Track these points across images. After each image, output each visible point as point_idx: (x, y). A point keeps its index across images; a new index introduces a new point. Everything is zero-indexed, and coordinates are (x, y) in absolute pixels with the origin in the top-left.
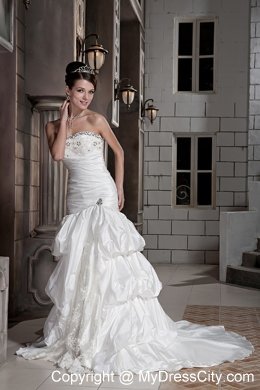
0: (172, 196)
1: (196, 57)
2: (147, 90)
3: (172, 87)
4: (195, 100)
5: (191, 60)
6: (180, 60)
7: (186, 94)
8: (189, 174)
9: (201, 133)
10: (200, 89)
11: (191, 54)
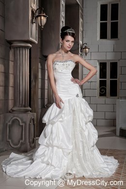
0: (97, 92)
1: (109, 22)
2: (84, 39)
3: (97, 37)
4: (109, 43)
5: (107, 23)
6: (101, 23)
7: (104, 41)
8: (106, 81)
9: (112, 60)
10: (111, 38)
11: (107, 20)
